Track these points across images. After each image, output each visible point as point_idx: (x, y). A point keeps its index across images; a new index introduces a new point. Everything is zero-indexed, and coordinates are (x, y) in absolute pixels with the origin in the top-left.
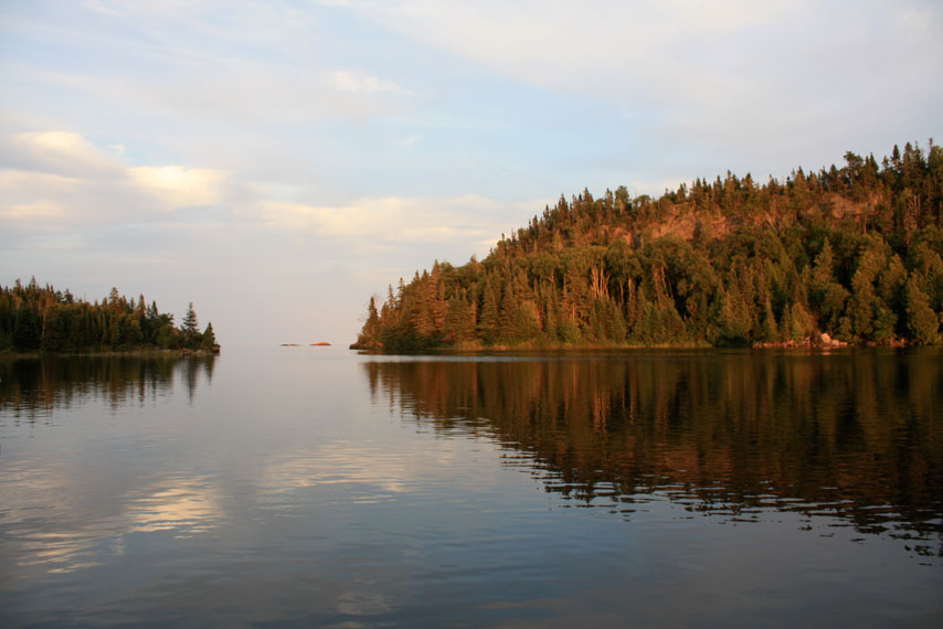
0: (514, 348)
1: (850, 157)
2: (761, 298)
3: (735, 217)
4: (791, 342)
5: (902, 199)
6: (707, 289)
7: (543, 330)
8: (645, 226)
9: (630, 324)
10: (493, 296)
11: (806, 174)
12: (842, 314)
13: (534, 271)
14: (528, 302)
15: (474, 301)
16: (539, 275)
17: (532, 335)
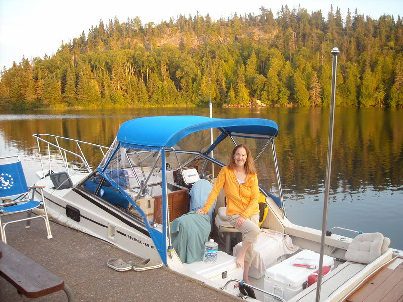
0: (87, 108)
1: (262, 9)
2: (220, 80)
3: (202, 36)
4: (243, 104)
5: (288, 33)
6: (192, 75)
7: (102, 97)
8: (152, 39)
9: (150, 94)
10: (72, 77)
11: (238, 16)
12: (263, 90)
13: (92, 63)
14: (92, 81)
15: (59, 80)
16: (96, 65)
17: (97, 100)
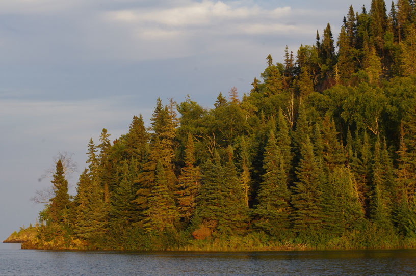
0: (321, 247)
7: (367, 216)
10: (279, 156)
13: (344, 115)
14: (340, 170)
15: (244, 167)
16: (354, 123)
17: (350, 227)
